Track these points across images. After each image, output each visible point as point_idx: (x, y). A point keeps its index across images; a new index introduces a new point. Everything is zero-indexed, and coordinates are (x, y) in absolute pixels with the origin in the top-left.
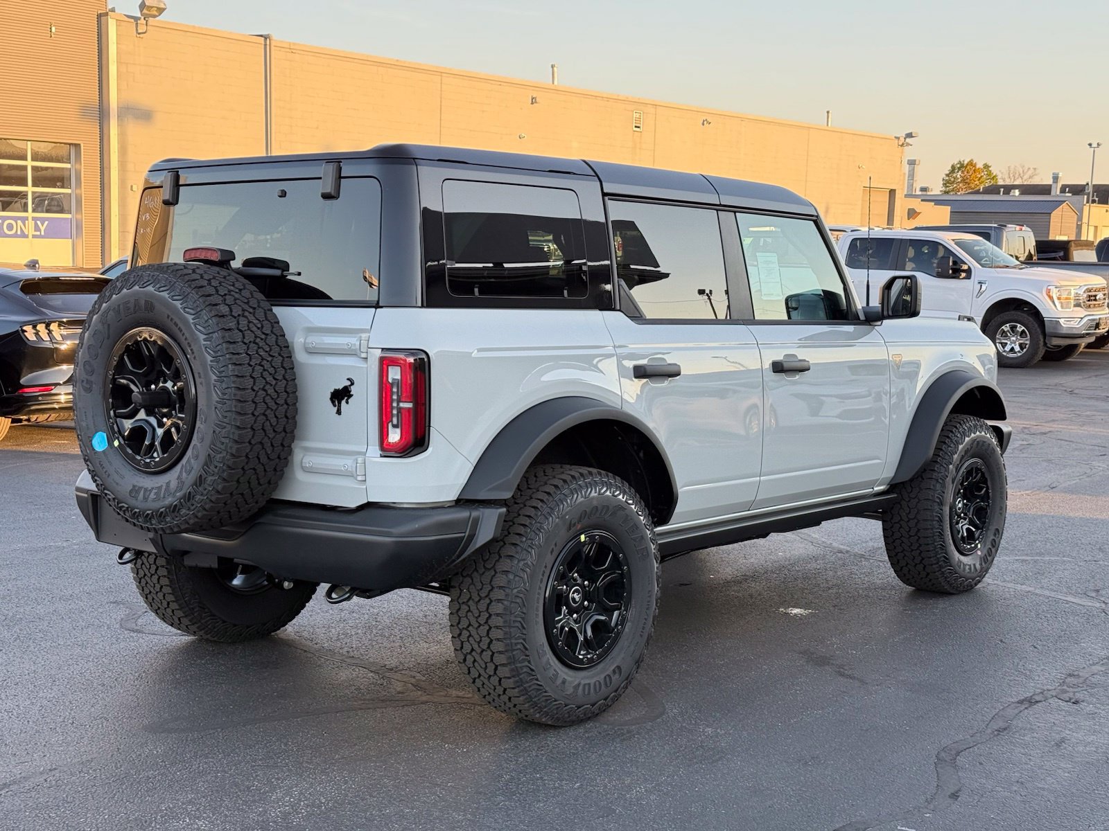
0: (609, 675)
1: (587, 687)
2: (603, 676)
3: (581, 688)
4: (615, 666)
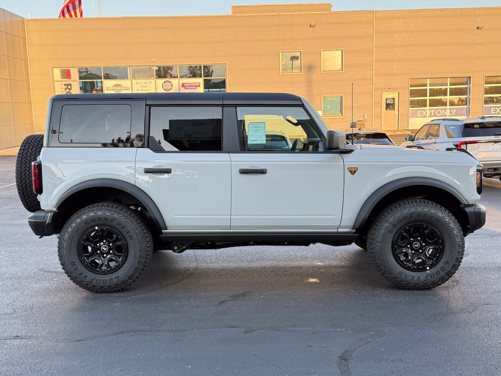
0: (112, 279)
1: (98, 281)
2: (109, 278)
3: (96, 280)
4: (116, 276)
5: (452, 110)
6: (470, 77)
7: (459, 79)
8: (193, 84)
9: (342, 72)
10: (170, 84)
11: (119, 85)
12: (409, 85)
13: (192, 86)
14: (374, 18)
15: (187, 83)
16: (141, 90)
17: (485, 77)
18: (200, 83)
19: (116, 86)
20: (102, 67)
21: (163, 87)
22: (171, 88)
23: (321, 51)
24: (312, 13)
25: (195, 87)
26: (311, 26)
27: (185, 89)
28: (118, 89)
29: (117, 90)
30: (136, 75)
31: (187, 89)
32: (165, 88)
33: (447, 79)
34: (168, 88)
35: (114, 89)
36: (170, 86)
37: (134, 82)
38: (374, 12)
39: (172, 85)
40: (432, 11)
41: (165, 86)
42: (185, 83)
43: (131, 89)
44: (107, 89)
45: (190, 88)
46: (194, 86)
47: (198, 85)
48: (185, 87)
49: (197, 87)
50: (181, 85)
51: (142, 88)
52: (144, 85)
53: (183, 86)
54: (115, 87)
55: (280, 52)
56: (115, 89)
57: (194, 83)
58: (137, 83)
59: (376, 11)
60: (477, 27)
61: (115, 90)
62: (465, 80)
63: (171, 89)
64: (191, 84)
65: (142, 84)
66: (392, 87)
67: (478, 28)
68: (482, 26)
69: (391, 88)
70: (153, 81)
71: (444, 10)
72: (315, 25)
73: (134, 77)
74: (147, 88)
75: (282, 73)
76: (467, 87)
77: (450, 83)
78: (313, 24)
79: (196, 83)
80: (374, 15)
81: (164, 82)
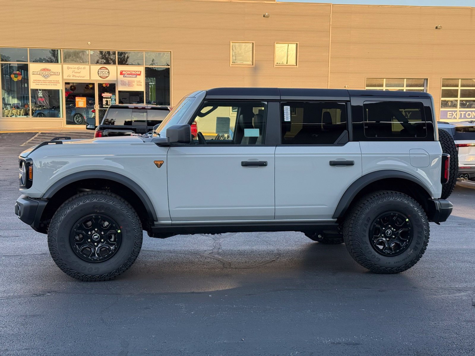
5: (407, 113)
6: (427, 79)
7: (416, 81)
8: (133, 73)
9: (296, 67)
10: (107, 70)
11: (47, 70)
12: (366, 85)
13: (132, 74)
14: (331, 12)
15: (126, 71)
16: (73, 76)
17: (443, 79)
18: (141, 72)
19: (44, 70)
20: (28, 49)
21: (98, 74)
22: (107, 75)
23: (275, 43)
24: (266, 2)
25: (135, 76)
26: (265, 16)
27: (124, 77)
28: (47, 73)
29: (45, 75)
30: (67, 59)
31: (126, 77)
32: (101, 75)
33: (403, 79)
34: (104, 75)
35: (41, 73)
36: (106, 73)
37: (65, 66)
38: (331, 6)
39: (109, 72)
40: (390, 7)
41: (101, 73)
42: (124, 71)
43: (61, 74)
44: (33, 73)
45: (130, 76)
46: (134, 74)
47: (139, 73)
48: (124, 74)
49: (138, 76)
50: (119, 73)
51: (74, 74)
52: (76, 70)
53: (121, 73)
54: (43, 72)
55: (231, 42)
56: (43, 73)
57: (134, 71)
58: (68, 68)
59: (333, 5)
60: (435, 27)
61: (42, 75)
62: (422, 82)
63: (108, 77)
64: (131, 72)
65: (73, 70)
66: (348, 86)
67: (437, 28)
68: (440, 25)
69: (346, 86)
70: (87, 67)
71: (403, 7)
72: (269, 15)
73: (65, 61)
74: (81, 75)
75: (232, 65)
76: (424, 90)
77: (406, 84)
78: (267, 14)
79: (137, 71)
80: (331, 8)
81: (100, 69)
